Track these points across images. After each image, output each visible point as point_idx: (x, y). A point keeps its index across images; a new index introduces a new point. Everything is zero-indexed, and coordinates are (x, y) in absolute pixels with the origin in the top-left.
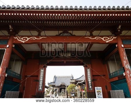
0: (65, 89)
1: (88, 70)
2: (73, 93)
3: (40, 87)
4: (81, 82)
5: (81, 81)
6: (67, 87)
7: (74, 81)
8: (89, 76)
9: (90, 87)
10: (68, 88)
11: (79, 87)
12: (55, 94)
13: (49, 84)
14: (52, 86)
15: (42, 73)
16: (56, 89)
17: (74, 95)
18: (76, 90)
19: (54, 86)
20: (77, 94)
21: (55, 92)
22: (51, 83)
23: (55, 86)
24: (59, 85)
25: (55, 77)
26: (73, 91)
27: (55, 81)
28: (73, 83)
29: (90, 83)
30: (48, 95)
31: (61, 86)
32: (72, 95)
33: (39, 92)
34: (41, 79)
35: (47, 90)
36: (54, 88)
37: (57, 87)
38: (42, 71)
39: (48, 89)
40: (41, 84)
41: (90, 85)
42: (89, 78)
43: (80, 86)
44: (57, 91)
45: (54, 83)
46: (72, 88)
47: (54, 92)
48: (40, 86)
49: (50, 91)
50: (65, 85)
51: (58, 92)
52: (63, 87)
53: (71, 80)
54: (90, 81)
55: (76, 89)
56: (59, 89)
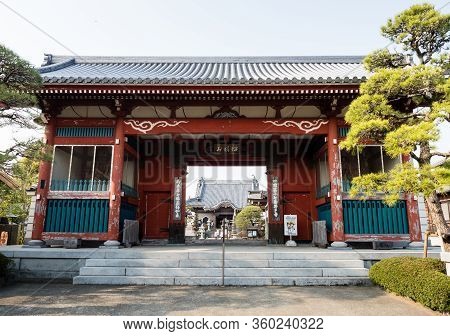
0: (230, 217)
2: (253, 230)
3: (176, 214)
6: (238, 212)
7: (258, 197)
9: (276, 215)
10: (239, 215)
14: (195, 209)
15: (178, 186)
16: (205, 220)
17: (255, 233)
19: (198, 209)
21: (202, 227)
22: (191, 200)
23: (202, 209)
24: (215, 207)
25: (202, 184)
26: (253, 225)
27: (202, 196)
28: (255, 204)
29: (276, 206)
31: (221, 209)
32: (250, 235)
33: (176, 222)
34: (178, 199)
36: (199, 215)
37: (208, 212)
38: (178, 182)
40: (179, 208)
41: (276, 210)
45: (199, 200)
46: (250, 217)
47: (200, 225)
48: (176, 211)
49: (189, 224)
50: (232, 207)
52: (226, 214)
53: (251, 193)
56: (214, 218)
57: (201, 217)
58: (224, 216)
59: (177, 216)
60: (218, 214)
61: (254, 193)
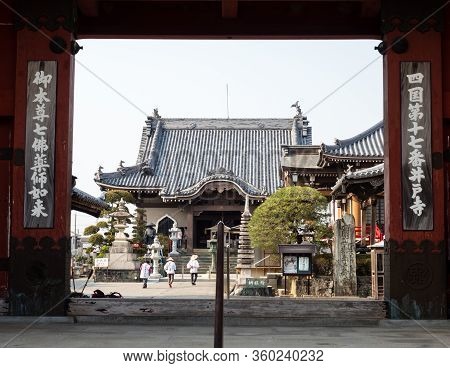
0: (234, 218)
1: (411, 78)
2: (299, 255)
3: (32, 203)
4: (365, 171)
5: (372, 164)
6: (255, 204)
7: (312, 162)
8: (416, 128)
9: (418, 207)
10: (258, 210)
11: (354, 205)
12: (154, 256)
13: (103, 179)
14: (135, 194)
15: (41, 96)
16: (165, 225)
17: (304, 265)
18: (328, 232)
19: (145, 199)
20: (329, 257)
21: (156, 244)
22: (126, 172)
23: (155, 194)
24: (191, 189)
25: (157, 128)
26: (299, 239)
27: (156, 161)
28: (302, 181)
29: (417, 175)
30: (101, 263)
31: (207, 195)
32: (291, 269)
33: (33, 234)
34: (40, 145)
35: (92, 230)
36: (149, 212)
37: (172, 205)
38: (42, 78)
39: (97, 215)
40: (43, 180)
41: (417, 189)
42: (414, 142)
43: (361, 198)
44: (175, 234)
45: (148, 173)
46: (291, 217)
47: (150, 240)
48: (35, 193)
49: (119, 236)
50: (241, 191)
51: (182, 243)
52: (221, 208)
53: (292, 152)
54: (416, 159)
55: (324, 221)
56: (188, 220)
57: (154, 217)
58: (217, 215)
59: (38, 210)
60: (201, 209)
61: (299, 151)
